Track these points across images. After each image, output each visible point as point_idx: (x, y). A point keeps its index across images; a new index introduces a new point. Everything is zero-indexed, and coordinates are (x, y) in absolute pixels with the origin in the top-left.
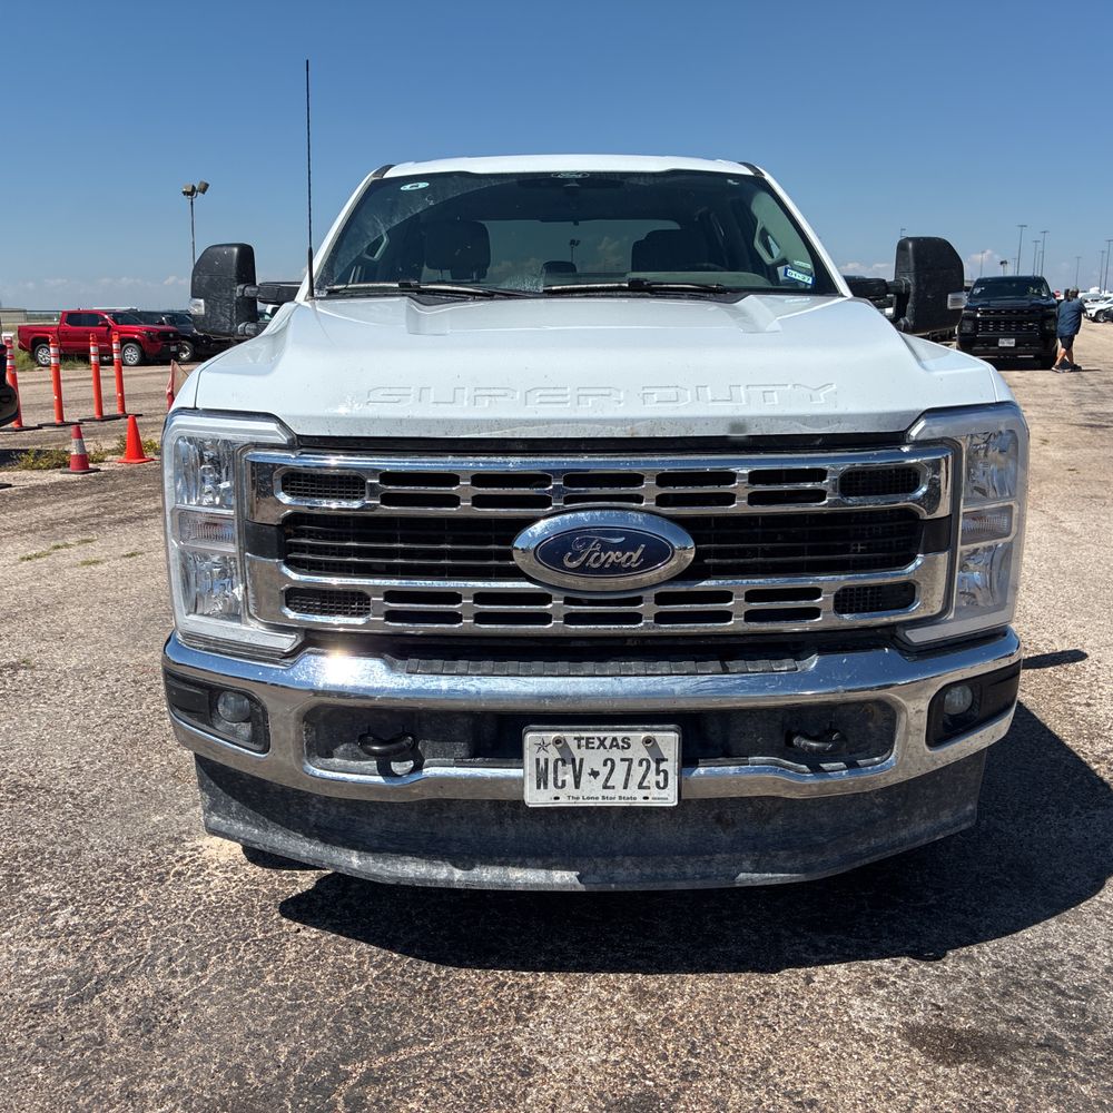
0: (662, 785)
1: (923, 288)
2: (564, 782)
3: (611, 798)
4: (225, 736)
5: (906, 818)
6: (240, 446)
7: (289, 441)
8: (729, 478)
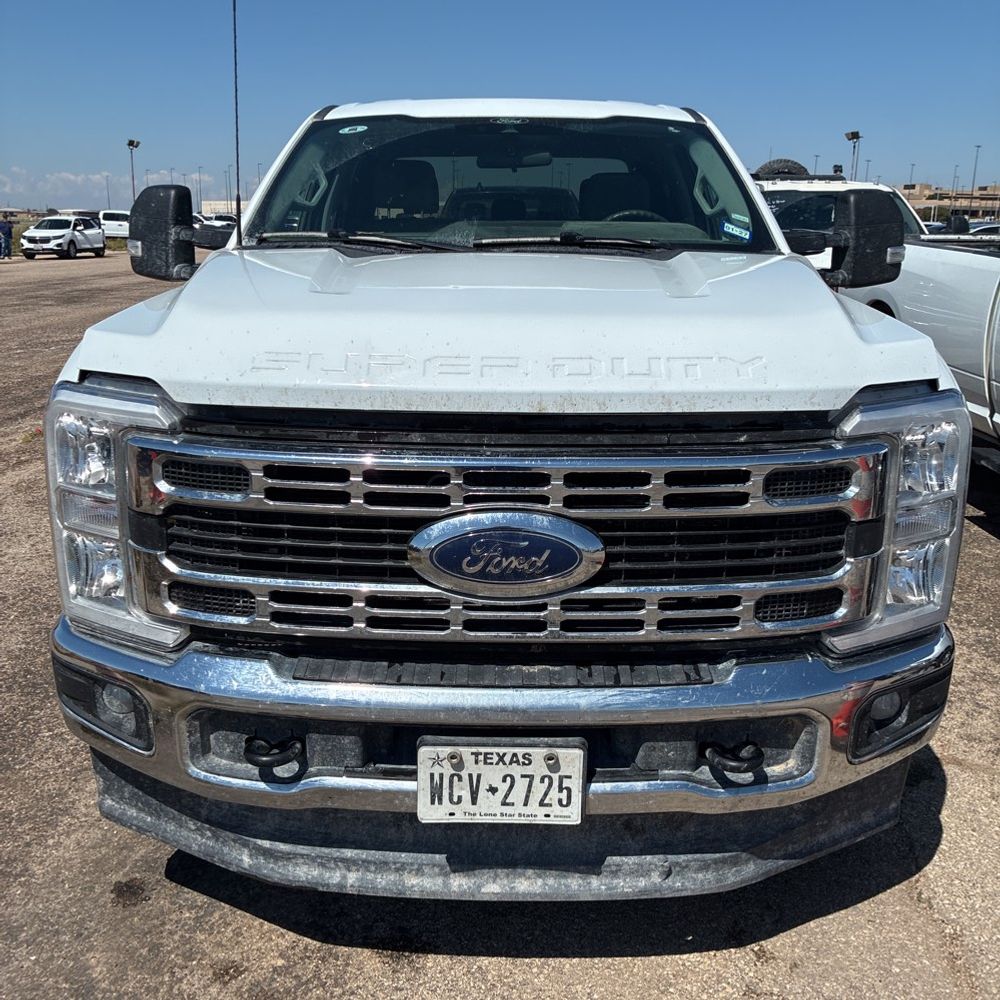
0: (564, 802)
1: (862, 242)
2: (460, 798)
3: (510, 815)
4: (110, 729)
5: (825, 822)
6: (120, 428)
7: (170, 426)
8: (644, 479)
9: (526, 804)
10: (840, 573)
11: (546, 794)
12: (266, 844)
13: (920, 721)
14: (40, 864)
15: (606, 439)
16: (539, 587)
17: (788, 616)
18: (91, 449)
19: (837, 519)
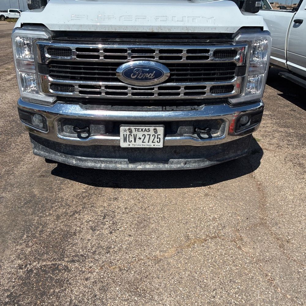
0: (159, 142)
2: (131, 141)
3: (144, 145)
5: (228, 152)
6: (34, 39)
7: (49, 38)
8: (181, 51)
9: (148, 142)
10: (233, 81)
11: (154, 140)
13: (253, 125)
15: (171, 40)
16: (152, 82)
17: (219, 92)
18: (25, 47)
19: (233, 65)
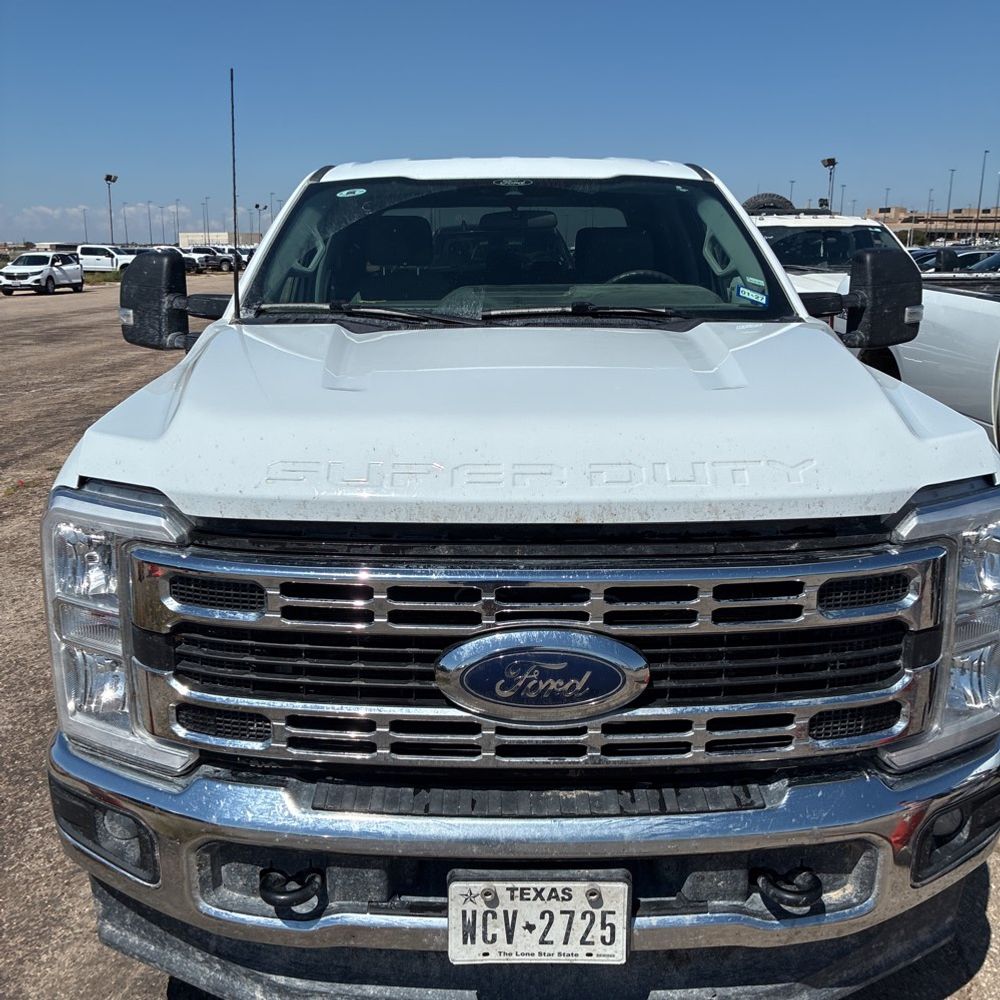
0: (608, 940)
1: (879, 302)
3: (549, 955)
4: (112, 858)
5: (882, 944)
6: (123, 540)
7: (177, 539)
8: (691, 593)
9: (566, 943)
10: (898, 686)
11: (587, 932)
12: (281, 980)
13: (981, 835)
14: (34, 984)
15: (648, 550)
16: (579, 711)
17: (844, 732)
18: (91, 558)
19: (896, 629)
